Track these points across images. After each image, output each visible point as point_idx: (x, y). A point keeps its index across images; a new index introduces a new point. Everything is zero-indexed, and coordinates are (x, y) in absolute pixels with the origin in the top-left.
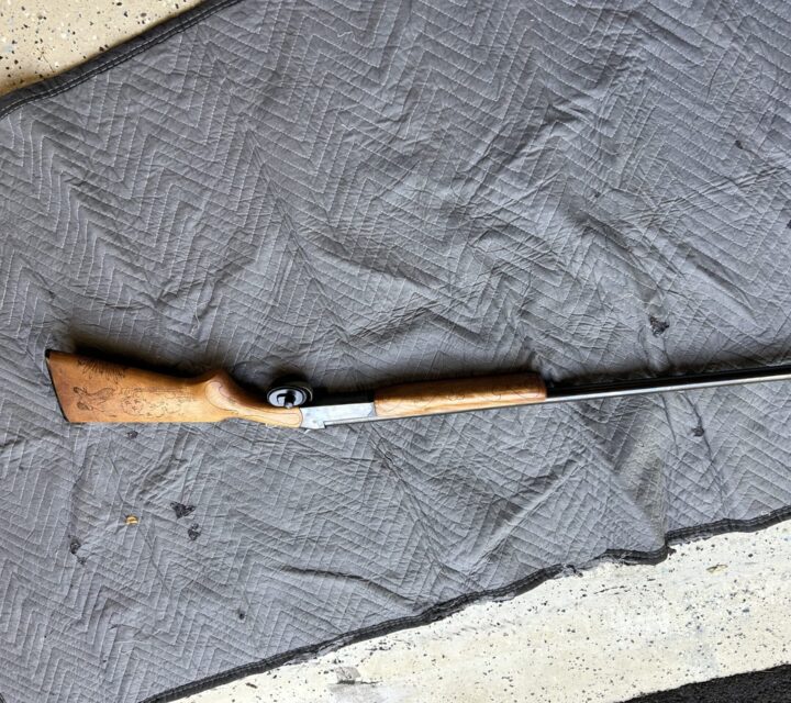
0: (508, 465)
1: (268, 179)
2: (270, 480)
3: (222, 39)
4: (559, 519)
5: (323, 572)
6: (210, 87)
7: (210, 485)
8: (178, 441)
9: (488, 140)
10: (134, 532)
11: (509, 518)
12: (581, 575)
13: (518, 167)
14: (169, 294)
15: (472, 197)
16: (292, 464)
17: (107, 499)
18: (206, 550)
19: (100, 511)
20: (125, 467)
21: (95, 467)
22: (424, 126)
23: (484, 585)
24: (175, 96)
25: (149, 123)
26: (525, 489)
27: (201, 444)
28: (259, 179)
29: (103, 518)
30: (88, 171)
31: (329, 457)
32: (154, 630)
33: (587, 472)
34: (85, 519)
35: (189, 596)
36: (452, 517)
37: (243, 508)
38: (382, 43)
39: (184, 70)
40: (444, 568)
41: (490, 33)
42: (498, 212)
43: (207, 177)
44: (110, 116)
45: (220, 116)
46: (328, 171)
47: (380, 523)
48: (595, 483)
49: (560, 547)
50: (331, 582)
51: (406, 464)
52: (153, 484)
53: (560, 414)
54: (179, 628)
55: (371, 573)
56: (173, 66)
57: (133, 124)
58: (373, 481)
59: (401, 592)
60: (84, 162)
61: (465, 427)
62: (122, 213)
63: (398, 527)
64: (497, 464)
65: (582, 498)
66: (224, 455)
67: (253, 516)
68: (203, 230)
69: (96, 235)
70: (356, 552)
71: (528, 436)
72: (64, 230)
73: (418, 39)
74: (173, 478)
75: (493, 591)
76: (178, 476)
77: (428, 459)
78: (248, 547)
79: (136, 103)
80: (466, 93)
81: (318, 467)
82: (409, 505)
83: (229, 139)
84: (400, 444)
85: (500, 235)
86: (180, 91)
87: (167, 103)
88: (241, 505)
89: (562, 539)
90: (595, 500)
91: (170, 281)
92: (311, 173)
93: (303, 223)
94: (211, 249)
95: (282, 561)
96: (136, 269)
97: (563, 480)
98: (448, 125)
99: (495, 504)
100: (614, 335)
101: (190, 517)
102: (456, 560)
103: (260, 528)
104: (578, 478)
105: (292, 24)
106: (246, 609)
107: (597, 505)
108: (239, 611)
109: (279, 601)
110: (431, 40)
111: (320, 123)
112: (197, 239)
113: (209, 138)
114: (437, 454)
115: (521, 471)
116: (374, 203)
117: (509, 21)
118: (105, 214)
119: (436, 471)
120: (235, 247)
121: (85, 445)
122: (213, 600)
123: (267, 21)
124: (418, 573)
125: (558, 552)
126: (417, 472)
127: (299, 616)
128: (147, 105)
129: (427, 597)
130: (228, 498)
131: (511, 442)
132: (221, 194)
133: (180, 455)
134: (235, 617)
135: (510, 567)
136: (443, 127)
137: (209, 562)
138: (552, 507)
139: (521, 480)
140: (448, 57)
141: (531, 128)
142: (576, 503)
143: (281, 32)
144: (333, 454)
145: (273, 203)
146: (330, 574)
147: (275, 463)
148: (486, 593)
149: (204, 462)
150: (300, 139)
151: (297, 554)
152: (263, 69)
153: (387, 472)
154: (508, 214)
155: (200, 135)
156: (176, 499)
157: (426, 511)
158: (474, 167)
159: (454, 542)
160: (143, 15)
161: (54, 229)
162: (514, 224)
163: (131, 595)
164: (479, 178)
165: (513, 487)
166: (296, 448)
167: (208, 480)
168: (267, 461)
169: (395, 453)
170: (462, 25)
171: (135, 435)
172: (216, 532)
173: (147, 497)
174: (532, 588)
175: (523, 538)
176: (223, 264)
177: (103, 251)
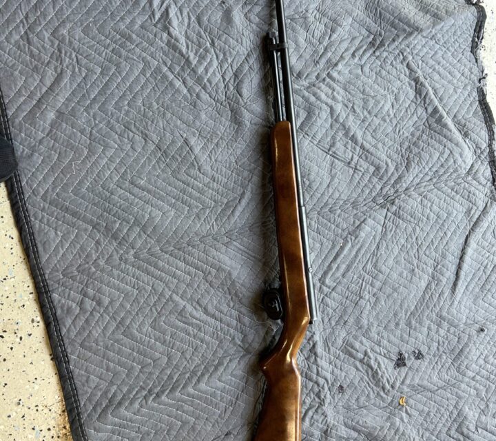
0: (403, 111)
1: (173, 248)
2: (388, 290)
3: (62, 263)
4: (446, 83)
5: (459, 263)
6: (95, 279)
7: (386, 336)
8: (351, 355)
9: (171, 77)
10: (411, 401)
11: (441, 117)
12: (486, 74)
13: (195, 58)
14: (242, 341)
15: (210, 96)
16: (380, 271)
17: (385, 418)
18: (431, 348)
19: (393, 424)
20: (363, 399)
21: (361, 422)
22: (152, 122)
23: (484, 145)
24: (98, 307)
25: (113, 332)
26: (423, 102)
27: (356, 338)
28: (171, 255)
29: (398, 424)
30: (141, 387)
31: (379, 243)
32: (482, 399)
33: (416, 54)
34: (397, 437)
35: (463, 368)
36: (435, 159)
37: (406, 315)
38: (86, 140)
39: (79, 297)
40: (468, 173)
41: (94, 58)
42: (224, 79)
43: (162, 294)
44: (102, 361)
45: (119, 276)
46: (174, 201)
47: (432, 214)
48: (425, 50)
49: (466, 85)
50: (467, 259)
51: (393, 186)
52: (379, 380)
53: (374, 65)
54: (483, 380)
55: (465, 227)
56: (74, 305)
57: (112, 345)
58: (401, 213)
59: (481, 208)
60: (133, 389)
61: (373, 137)
62: (177, 367)
63: (437, 200)
64: (402, 119)
65: (434, 63)
66: (366, 322)
67: (413, 307)
68: (200, 306)
69: (190, 390)
70: (449, 236)
71: (386, 91)
72: (181, 416)
73: (88, 113)
74: (377, 364)
75: (490, 140)
76: (376, 359)
77: (392, 169)
78: (434, 316)
79: (97, 340)
80: (134, 85)
81: (385, 252)
82: (422, 189)
83: (138, 272)
84: (379, 187)
85: (241, 81)
86: (95, 303)
87: (101, 315)
88: (404, 316)
89: (460, 83)
90: (436, 52)
91: (233, 339)
92: (173, 213)
93: (208, 227)
94: (215, 302)
95: (447, 292)
96: (220, 364)
97: (420, 73)
98: (155, 104)
99: (430, 126)
100: (324, 14)
101: (406, 356)
102: (465, 163)
103: (422, 305)
104: (420, 63)
105: (59, 207)
106: (478, 326)
107: (440, 53)
108: (478, 332)
109: (475, 300)
110: (91, 104)
111: (137, 200)
112: (206, 311)
113: (134, 287)
114: (389, 161)
115: (409, 102)
116: (202, 171)
117: (88, 42)
118: (175, 379)
119: (401, 164)
120: (217, 283)
121: (343, 427)
122: (468, 350)
123: (54, 226)
124: (470, 192)
125: (469, 88)
126: (400, 178)
127: (488, 287)
128: (100, 331)
129: (487, 190)
130: (397, 324)
131: (389, 105)
132: (176, 287)
133: (360, 355)
134: (482, 335)
135: (475, 124)
136: (156, 107)
137: (440, 347)
138: (437, 86)
139: (416, 103)
140: (105, 93)
141: (168, 43)
142: (437, 68)
143: (64, 216)
144: (378, 239)
145: (191, 248)
146: (461, 259)
147: (378, 284)
148: (490, 145)
149: (369, 338)
150: (147, 217)
151: (444, 281)
152: (90, 236)
153: (397, 201)
154: (227, 72)
155: (130, 294)
156: (392, 365)
157: (428, 178)
158: (188, 91)
159: (452, 161)
160: (33, 321)
161: (180, 423)
162: (235, 70)
163: (456, 412)
164: (198, 89)
165: (420, 110)
166: (369, 266)
167: (382, 337)
168: (375, 290)
169: (384, 192)
170: (84, 78)
171: (341, 387)
172: (419, 339)
173: (388, 387)
174: (491, 111)
175: (455, 111)
176: (227, 296)
177: (203, 386)
